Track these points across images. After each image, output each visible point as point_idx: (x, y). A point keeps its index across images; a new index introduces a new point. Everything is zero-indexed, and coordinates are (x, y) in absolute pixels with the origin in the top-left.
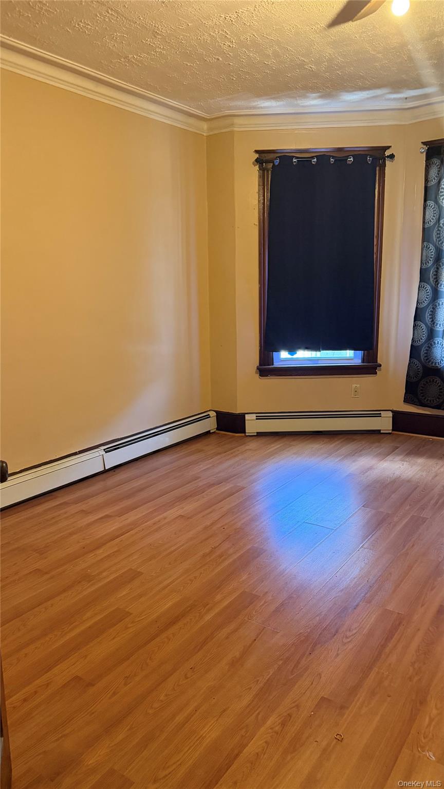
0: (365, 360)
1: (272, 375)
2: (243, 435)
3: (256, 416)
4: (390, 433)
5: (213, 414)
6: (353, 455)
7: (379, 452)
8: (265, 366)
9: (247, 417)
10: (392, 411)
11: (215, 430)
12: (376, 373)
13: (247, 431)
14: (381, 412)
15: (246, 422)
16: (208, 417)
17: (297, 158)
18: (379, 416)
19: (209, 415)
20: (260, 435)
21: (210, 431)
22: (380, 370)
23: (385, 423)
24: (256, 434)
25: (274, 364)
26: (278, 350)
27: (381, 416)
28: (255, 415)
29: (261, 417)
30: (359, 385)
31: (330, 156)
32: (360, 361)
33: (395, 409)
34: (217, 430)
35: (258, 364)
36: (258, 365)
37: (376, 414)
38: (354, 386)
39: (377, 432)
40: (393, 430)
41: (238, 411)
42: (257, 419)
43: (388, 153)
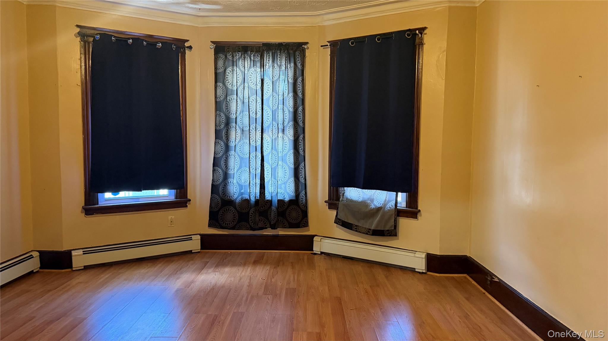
0: (178, 198)
1: (97, 213)
2: (70, 270)
3: (83, 251)
4: (199, 252)
5: (36, 254)
7: (194, 268)
8: (90, 205)
9: (74, 253)
10: (200, 235)
11: (39, 269)
12: (187, 206)
13: (73, 266)
14: (192, 236)
15: (73, 257)
16: (30, 257)
17: (115, 37)
18: (191, 239)
19: (32, 255)
20: (87, 268)
21: (32, 271)
22: (190, 204)
23: (195, 244)
24: (83, 268)
25: (99, 203)
26: (103, 191)
27: (192, 240)
28: (82, 250)
29: (87, 251)
30: (174, 217)
31: (144, 40)
32: (174, 198)
33: (202, 233)
34: (40, 269)
35: (83, 204)
36: (84, 205)
37: (188, 238)
38: (170, 217)
39: (190, 252)
40: (201, 249)
41: (65, 248)
42: (84, 254)
43: (187, 44)
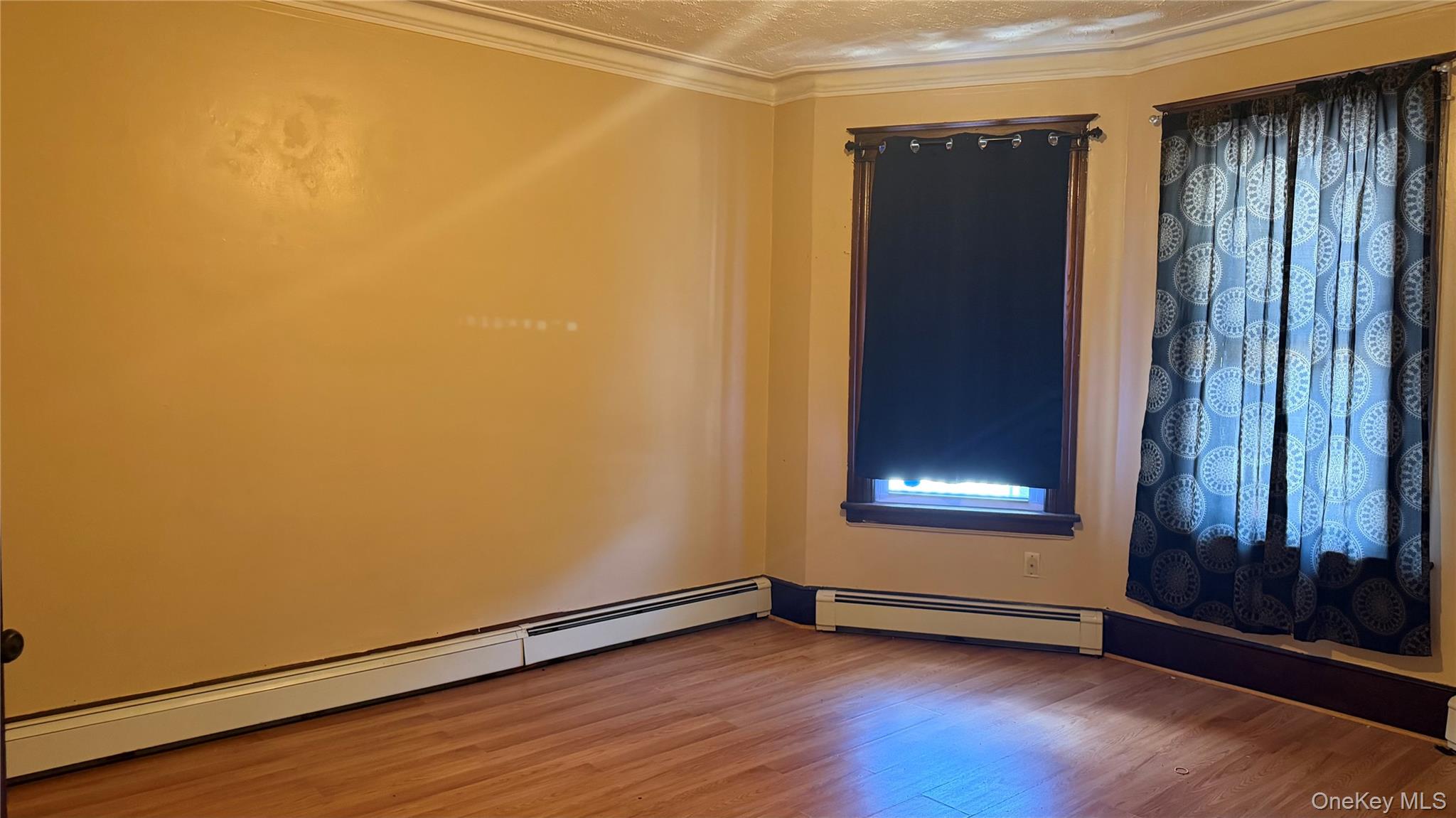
0: (1049, 509)
1: (869, 520)
2: (812, 628)
3: (836, 596)
4: (1099, 657)
5: (764, 583)
6: (991, 692)
8: (856, 502)
9: (820, 595)
10: (1105, 613)
11: (769, 613)
12: (1072, 534)
13: (817, 623)
14: (1081, 612)
15: (817, 603)
16: (754, 587)
18: (1076, 618)
19: (755, 584)
20: (841, 631)
21: (756, 614)
22: (1081, 528)
23: (1088, 635)
24: (834, 629)
25: (876, 500)
26: (882, 475)
27: (1079, 620)
28: (834, 593)
29: (846, 597)
30: (1038, 554)
32: (1042, 507)
33: (1112, 609)
34: (771, 614)
35: (844, 498)
36: (846, 500)
37: (1070, 615)
38: (1028, 554)
39: (1072, 651)
40: (1105, 649)
41: (807, 583)
42: (836, 601)
43: (1091, 126)
